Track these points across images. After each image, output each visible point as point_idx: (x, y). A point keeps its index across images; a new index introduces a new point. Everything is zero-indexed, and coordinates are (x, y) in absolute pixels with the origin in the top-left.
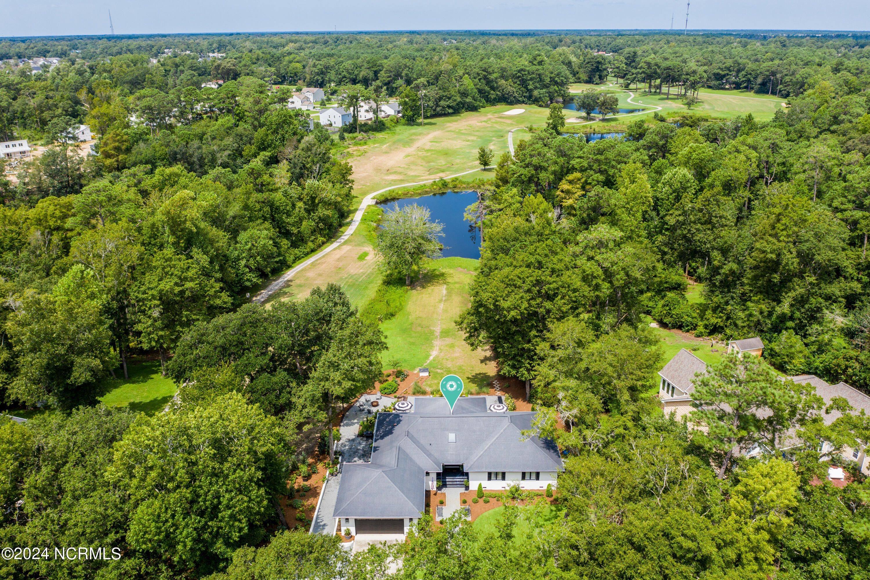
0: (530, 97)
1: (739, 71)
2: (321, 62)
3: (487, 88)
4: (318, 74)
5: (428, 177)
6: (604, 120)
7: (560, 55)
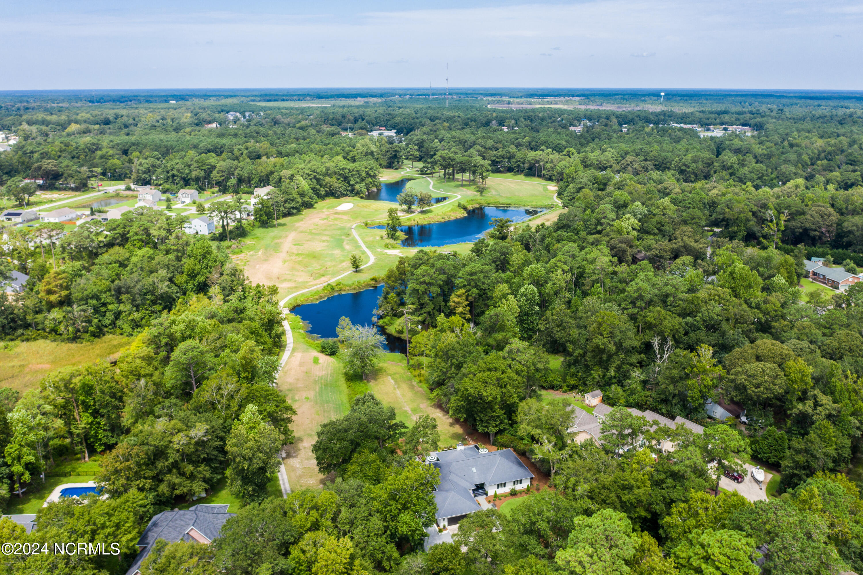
0: (352, 191)
1: (509, 158)
2: (147, 161)
3: (318, 187)
4: (144, 173)
5: (315, 282)
6: (422, 212)
7: (363, 146)
